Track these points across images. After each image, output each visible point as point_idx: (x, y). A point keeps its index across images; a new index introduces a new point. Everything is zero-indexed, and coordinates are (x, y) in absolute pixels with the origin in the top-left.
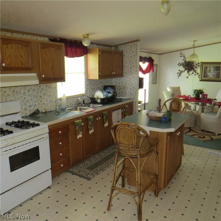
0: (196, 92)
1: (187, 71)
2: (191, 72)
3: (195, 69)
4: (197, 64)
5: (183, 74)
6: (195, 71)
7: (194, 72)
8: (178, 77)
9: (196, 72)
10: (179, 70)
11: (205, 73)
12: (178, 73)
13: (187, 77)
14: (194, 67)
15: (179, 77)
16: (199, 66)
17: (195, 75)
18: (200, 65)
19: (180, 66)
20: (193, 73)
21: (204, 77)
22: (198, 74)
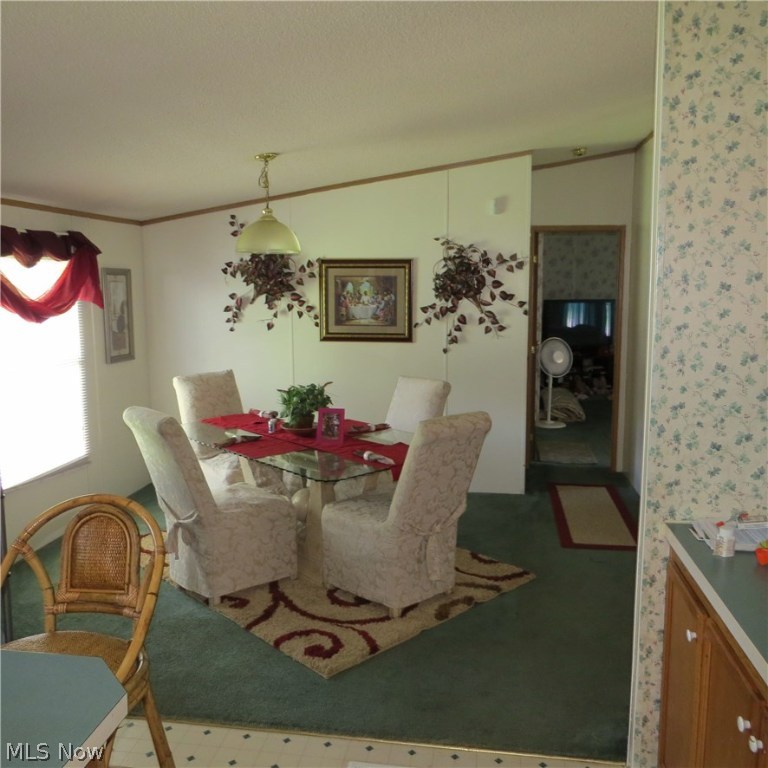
0: (295, 399)
1: (263, 298)
2: (282, 303)
3: (299, 290)
4: (302, 269)
5: (249, 311)
6: (297, 298)
7: (296, 303)
8: (231, 325)
9: (302, 303)
10: (232, 296)
11: (339, 304)
12: (227, 309)
13: (270, 326)
14: (293, 283)
15: (236, 326)
16: (312, 275)
17: (300, 314)
18: (316, 270)
19: (233, 275)
20: (290, 307)
21: (339, 322)
22: (310, 309)
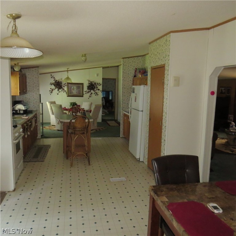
0: (72, 104)
1: (57, 89)
2: (60, 90)
3: (63, 88)
4: (64, 84)
5: (54, 91)
6: (63, 89)
7: (63, 90)
8: (50, 94)
9: (64, 90)
10: (51, 89)
11: (70, 91)
12: (50, 91)
13: (58, 94)
14: (62, 87)
15: (51, 94)
16: (66, 85)
17: (64, 92)
18: (66, 84)
19: (52, 85)
20: (62, 91)
22: (65, 91)
